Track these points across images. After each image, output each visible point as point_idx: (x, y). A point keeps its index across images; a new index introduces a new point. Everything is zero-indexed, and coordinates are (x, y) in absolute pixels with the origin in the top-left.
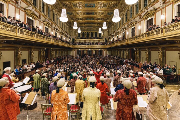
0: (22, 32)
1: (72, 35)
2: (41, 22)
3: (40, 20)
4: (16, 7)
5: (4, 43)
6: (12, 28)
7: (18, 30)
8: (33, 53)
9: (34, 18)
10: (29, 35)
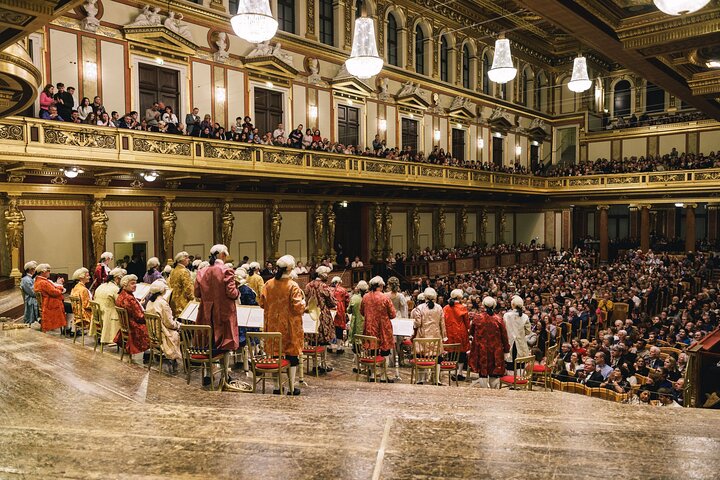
0: (210, 151)
1: (557, 110)
2: (317, 89)
3: (310, 80)
4: (214, 65)
5: (179, 187)
6: (180, 144)
7: (198, 146)
8: (276, 222)
9: (281, 81)
10: (235, 158)
